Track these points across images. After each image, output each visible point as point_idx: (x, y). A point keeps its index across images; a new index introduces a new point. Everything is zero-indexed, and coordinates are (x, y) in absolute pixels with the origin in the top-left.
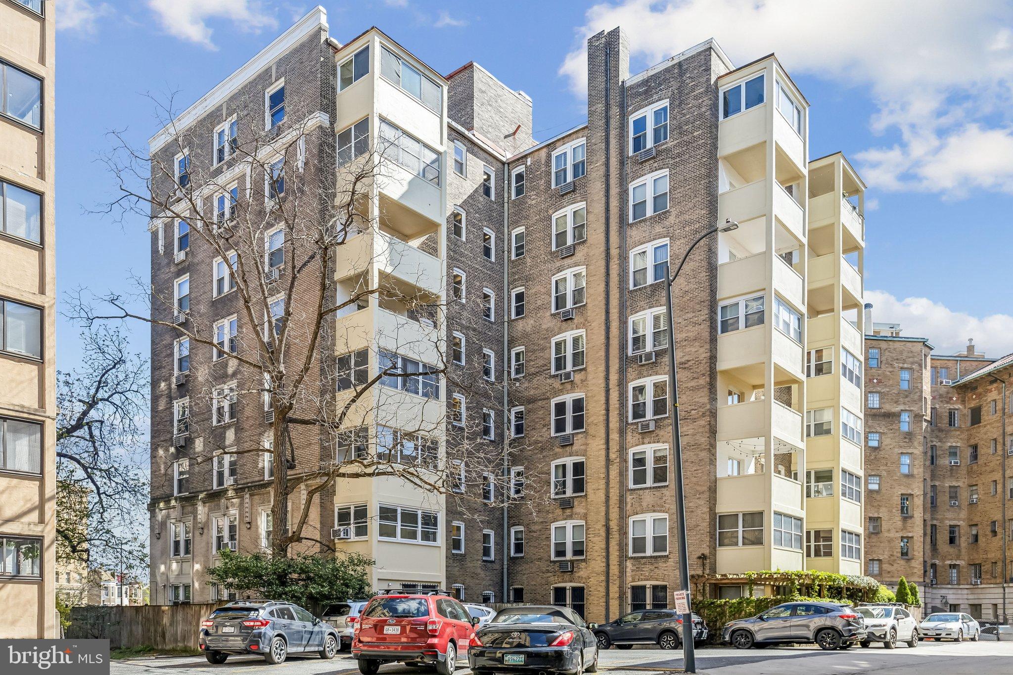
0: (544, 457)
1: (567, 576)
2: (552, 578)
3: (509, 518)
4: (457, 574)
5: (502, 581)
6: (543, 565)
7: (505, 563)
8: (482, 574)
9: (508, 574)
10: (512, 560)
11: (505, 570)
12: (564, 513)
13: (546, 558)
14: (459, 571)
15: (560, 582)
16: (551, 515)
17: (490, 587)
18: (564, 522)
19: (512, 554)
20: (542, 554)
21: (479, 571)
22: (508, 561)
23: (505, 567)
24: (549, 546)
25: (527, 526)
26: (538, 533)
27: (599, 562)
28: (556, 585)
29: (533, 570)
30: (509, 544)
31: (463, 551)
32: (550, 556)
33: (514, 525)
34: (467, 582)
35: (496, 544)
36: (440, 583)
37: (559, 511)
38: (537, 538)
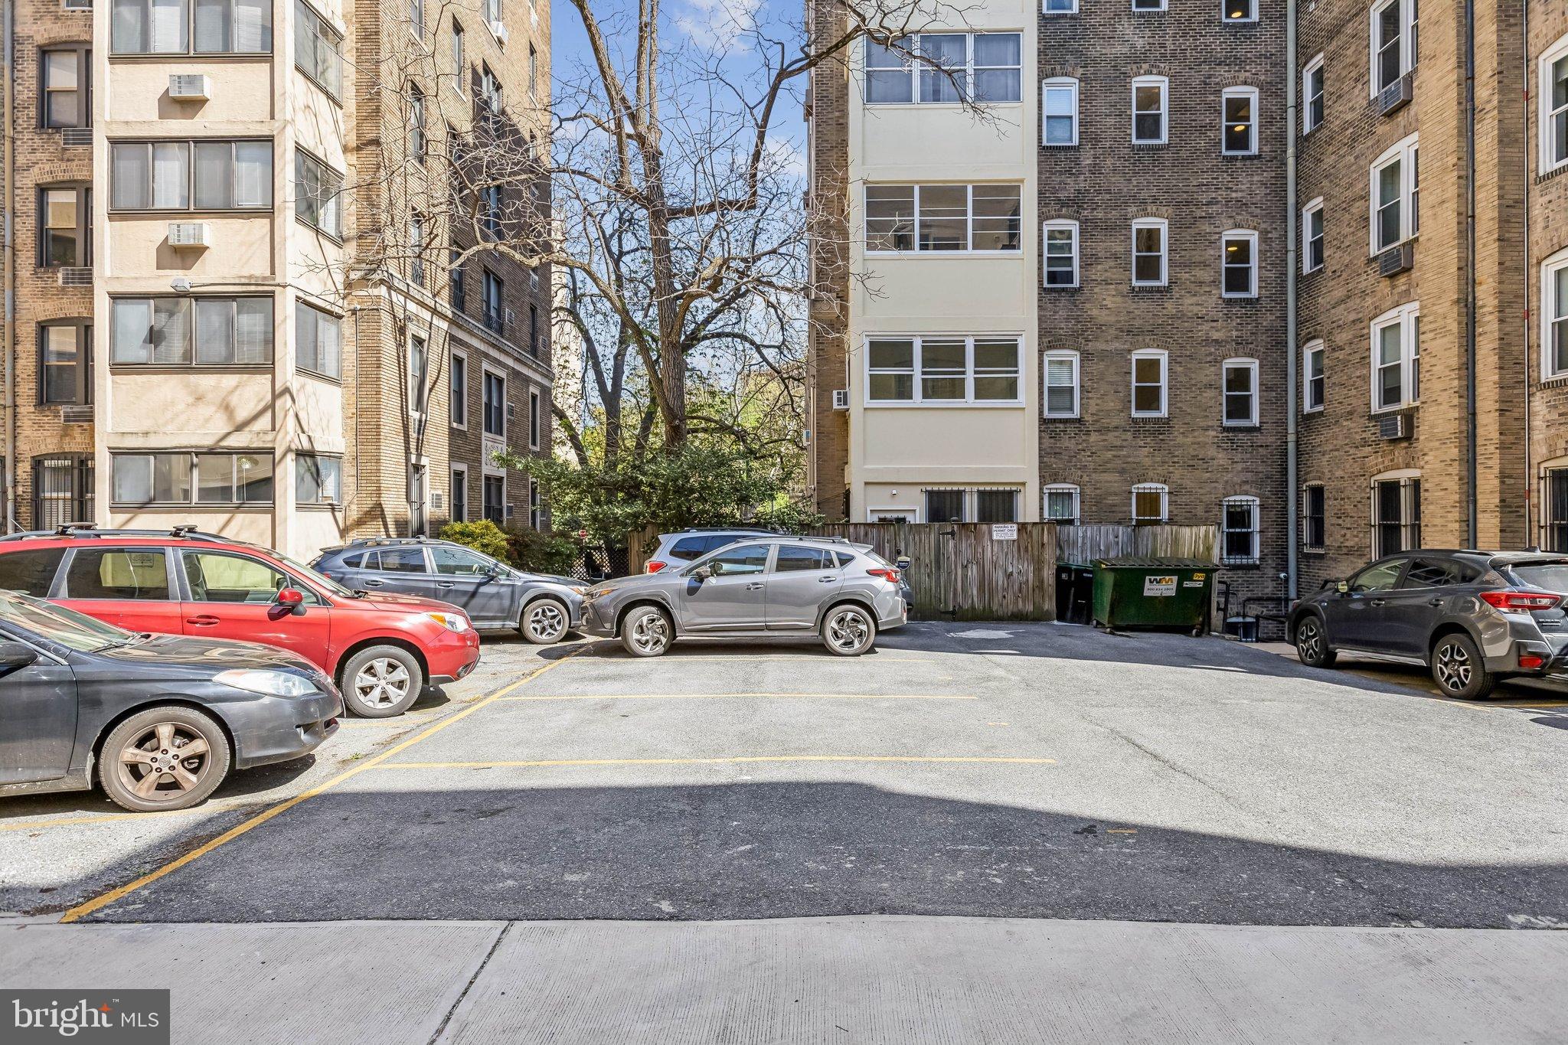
0: (1356, 158)
1: (1400, 452)
2: (1372, 461)
3: (1299, 324)
4: (1147, 461)
5: (1285, 471)
6: (1355, 427)
7: (1291, 429)
8: (1222, 458)
9: (1299, 453)
10: (1306, 421)
11: (1291, 447)
12: (1393, 287)
13: (1362, 409)
14: (1151, 455)
15: (1387, 469)
16: (1369, 300)
17: (1246, 487)
18: (1394, 313)
19: (1307, 408)
20: (1354, 401)
21: (1212, 452)
22: (1297, 425)
23: (1291, 438)
24: (1366, 379)
25: (1328, 338)
26: (1348, 350)
27: (1444, 407)
28: (1380, 477)
29: (1339, 442)
30: (1299, 387)
31: (1164, 412)
32: (1368, 405)
33: (1309, 340)
34: (1176, 476)
35: (1265, 387)
36: (1024, 484)
37: (1384, 286)
38: (1345, 363)
